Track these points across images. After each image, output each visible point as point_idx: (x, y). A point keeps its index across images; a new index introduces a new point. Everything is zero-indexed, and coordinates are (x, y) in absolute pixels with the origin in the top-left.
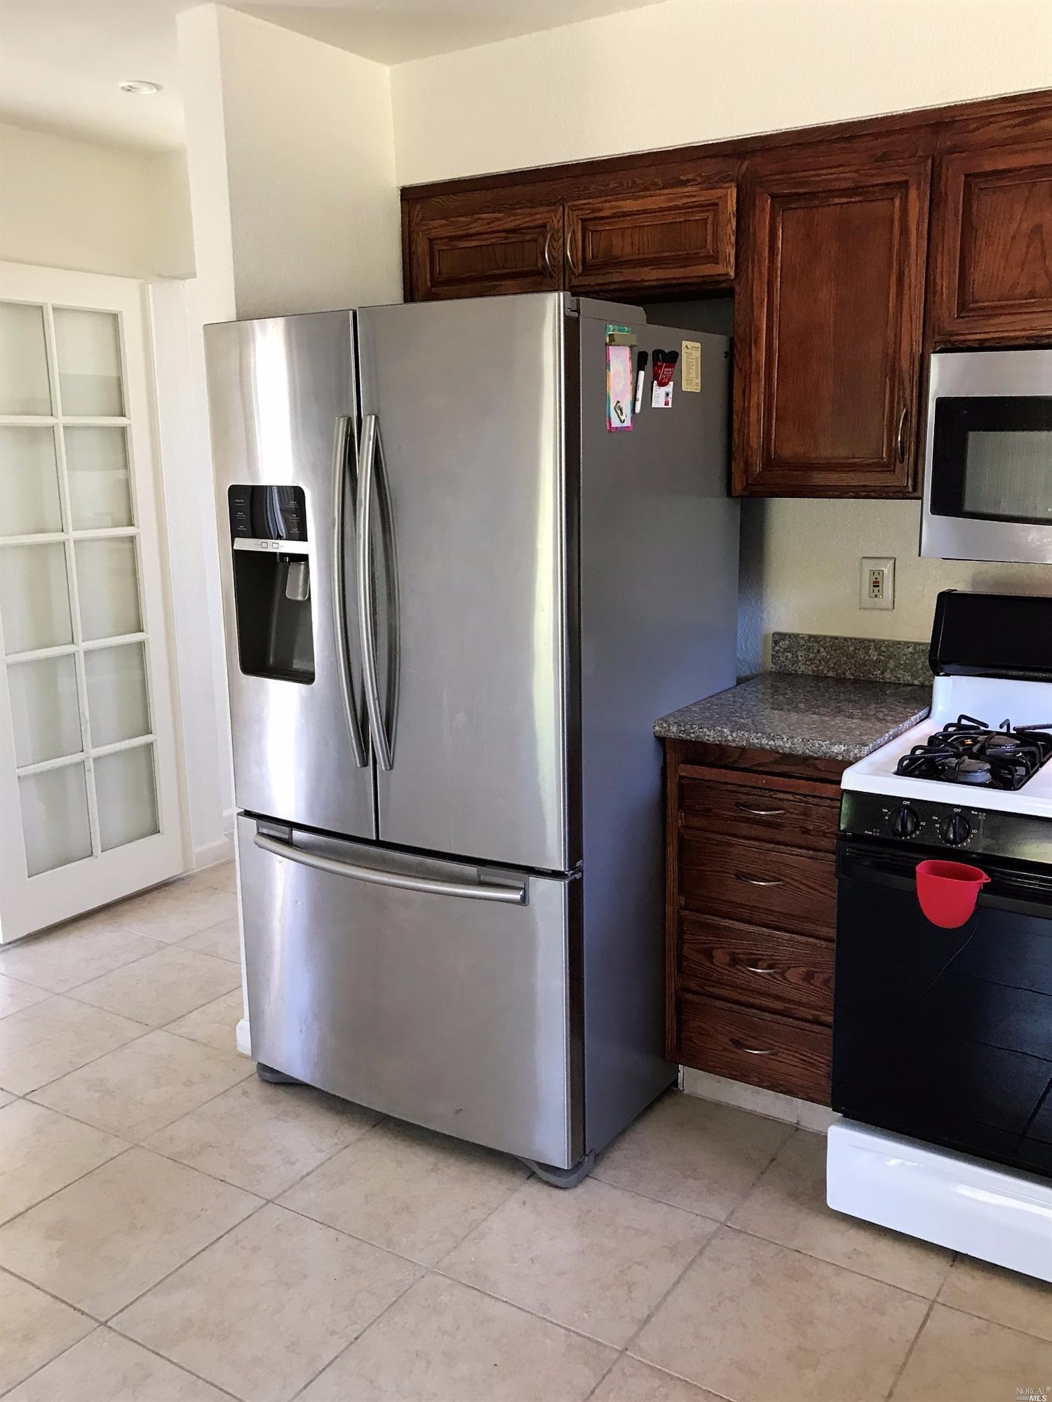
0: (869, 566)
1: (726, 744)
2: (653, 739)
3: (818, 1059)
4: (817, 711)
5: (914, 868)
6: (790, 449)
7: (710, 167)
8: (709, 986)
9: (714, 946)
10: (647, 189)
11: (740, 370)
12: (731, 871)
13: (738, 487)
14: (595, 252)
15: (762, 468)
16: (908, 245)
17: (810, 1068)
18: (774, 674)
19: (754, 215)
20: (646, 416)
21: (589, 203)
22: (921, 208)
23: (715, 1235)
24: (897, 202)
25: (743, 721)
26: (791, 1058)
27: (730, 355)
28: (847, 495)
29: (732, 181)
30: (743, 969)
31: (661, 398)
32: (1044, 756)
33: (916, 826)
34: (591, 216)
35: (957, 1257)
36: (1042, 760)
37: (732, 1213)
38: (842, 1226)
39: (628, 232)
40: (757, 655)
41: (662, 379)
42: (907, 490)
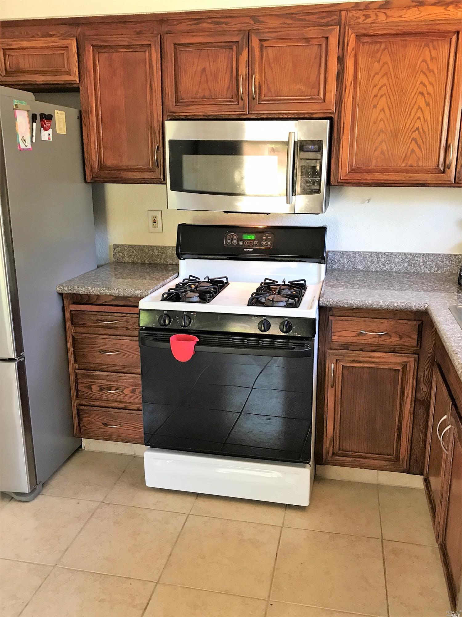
0: (152, 214)
1: (90, 294)
2: (56, 294)
3: (140, 425)
4: (131, 277)
5: (169, 339)
6: (110, 162)
7: (63, 29)
8: (91, 402)
9: (92, 384)
10: (33, 37)
11: (85, 125)
12: (97, 350)
13: (89, 179)
14: (11, 65)
15: (99, 170)
16: (153, 73)
17: (137, 430)
18: (115, 263)
19: (85, 53)
20: (38, 144)
21: (5, 41)
22: (157, 57)
23: (98, 507)
24: (147, 54)
25: (97, 283)
26: (128, 427)
27: (80, 118)
28: (137, 182)
29: (74, 36)
30: (105, 392)
31: (46, 135)
32: (220, 289)
33: (170, 321)
34: (7, 47)
35: (198, 495)
36: (220, 291)
37: (106, 497)
38: (153, 493)
39: (27, 57)
40: (107, 255)
41: (45, 127)
42: (161, 180)
